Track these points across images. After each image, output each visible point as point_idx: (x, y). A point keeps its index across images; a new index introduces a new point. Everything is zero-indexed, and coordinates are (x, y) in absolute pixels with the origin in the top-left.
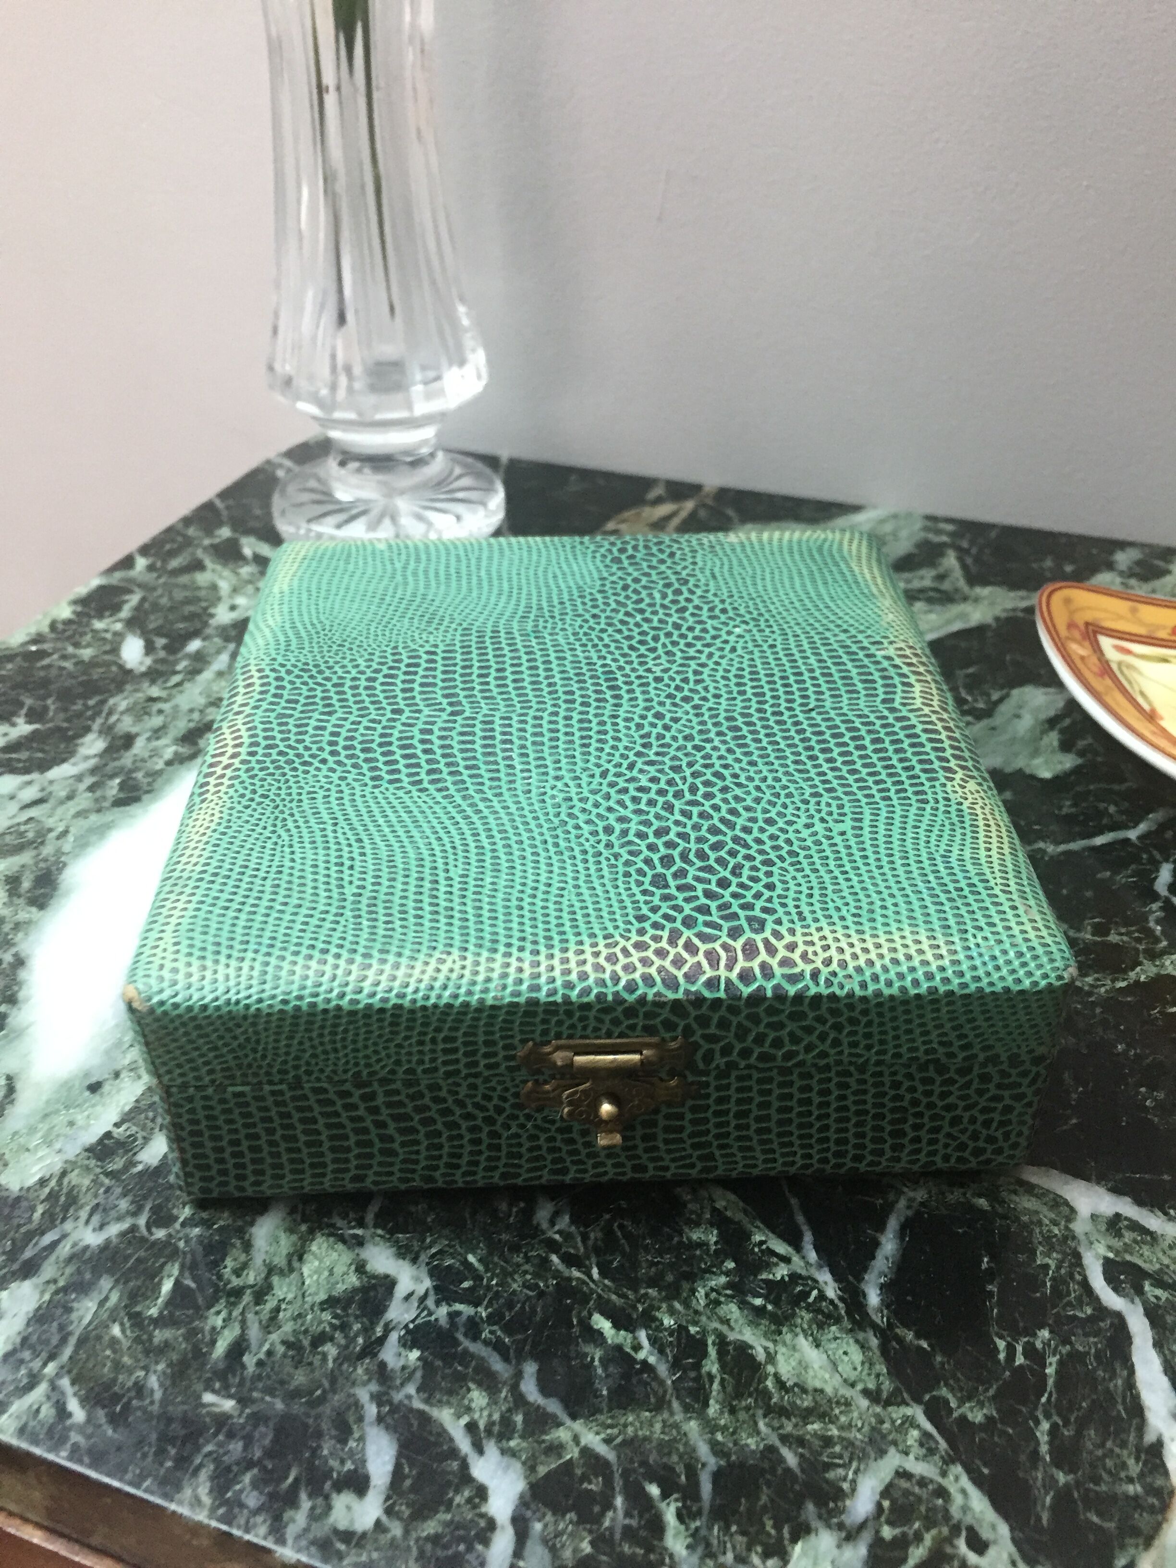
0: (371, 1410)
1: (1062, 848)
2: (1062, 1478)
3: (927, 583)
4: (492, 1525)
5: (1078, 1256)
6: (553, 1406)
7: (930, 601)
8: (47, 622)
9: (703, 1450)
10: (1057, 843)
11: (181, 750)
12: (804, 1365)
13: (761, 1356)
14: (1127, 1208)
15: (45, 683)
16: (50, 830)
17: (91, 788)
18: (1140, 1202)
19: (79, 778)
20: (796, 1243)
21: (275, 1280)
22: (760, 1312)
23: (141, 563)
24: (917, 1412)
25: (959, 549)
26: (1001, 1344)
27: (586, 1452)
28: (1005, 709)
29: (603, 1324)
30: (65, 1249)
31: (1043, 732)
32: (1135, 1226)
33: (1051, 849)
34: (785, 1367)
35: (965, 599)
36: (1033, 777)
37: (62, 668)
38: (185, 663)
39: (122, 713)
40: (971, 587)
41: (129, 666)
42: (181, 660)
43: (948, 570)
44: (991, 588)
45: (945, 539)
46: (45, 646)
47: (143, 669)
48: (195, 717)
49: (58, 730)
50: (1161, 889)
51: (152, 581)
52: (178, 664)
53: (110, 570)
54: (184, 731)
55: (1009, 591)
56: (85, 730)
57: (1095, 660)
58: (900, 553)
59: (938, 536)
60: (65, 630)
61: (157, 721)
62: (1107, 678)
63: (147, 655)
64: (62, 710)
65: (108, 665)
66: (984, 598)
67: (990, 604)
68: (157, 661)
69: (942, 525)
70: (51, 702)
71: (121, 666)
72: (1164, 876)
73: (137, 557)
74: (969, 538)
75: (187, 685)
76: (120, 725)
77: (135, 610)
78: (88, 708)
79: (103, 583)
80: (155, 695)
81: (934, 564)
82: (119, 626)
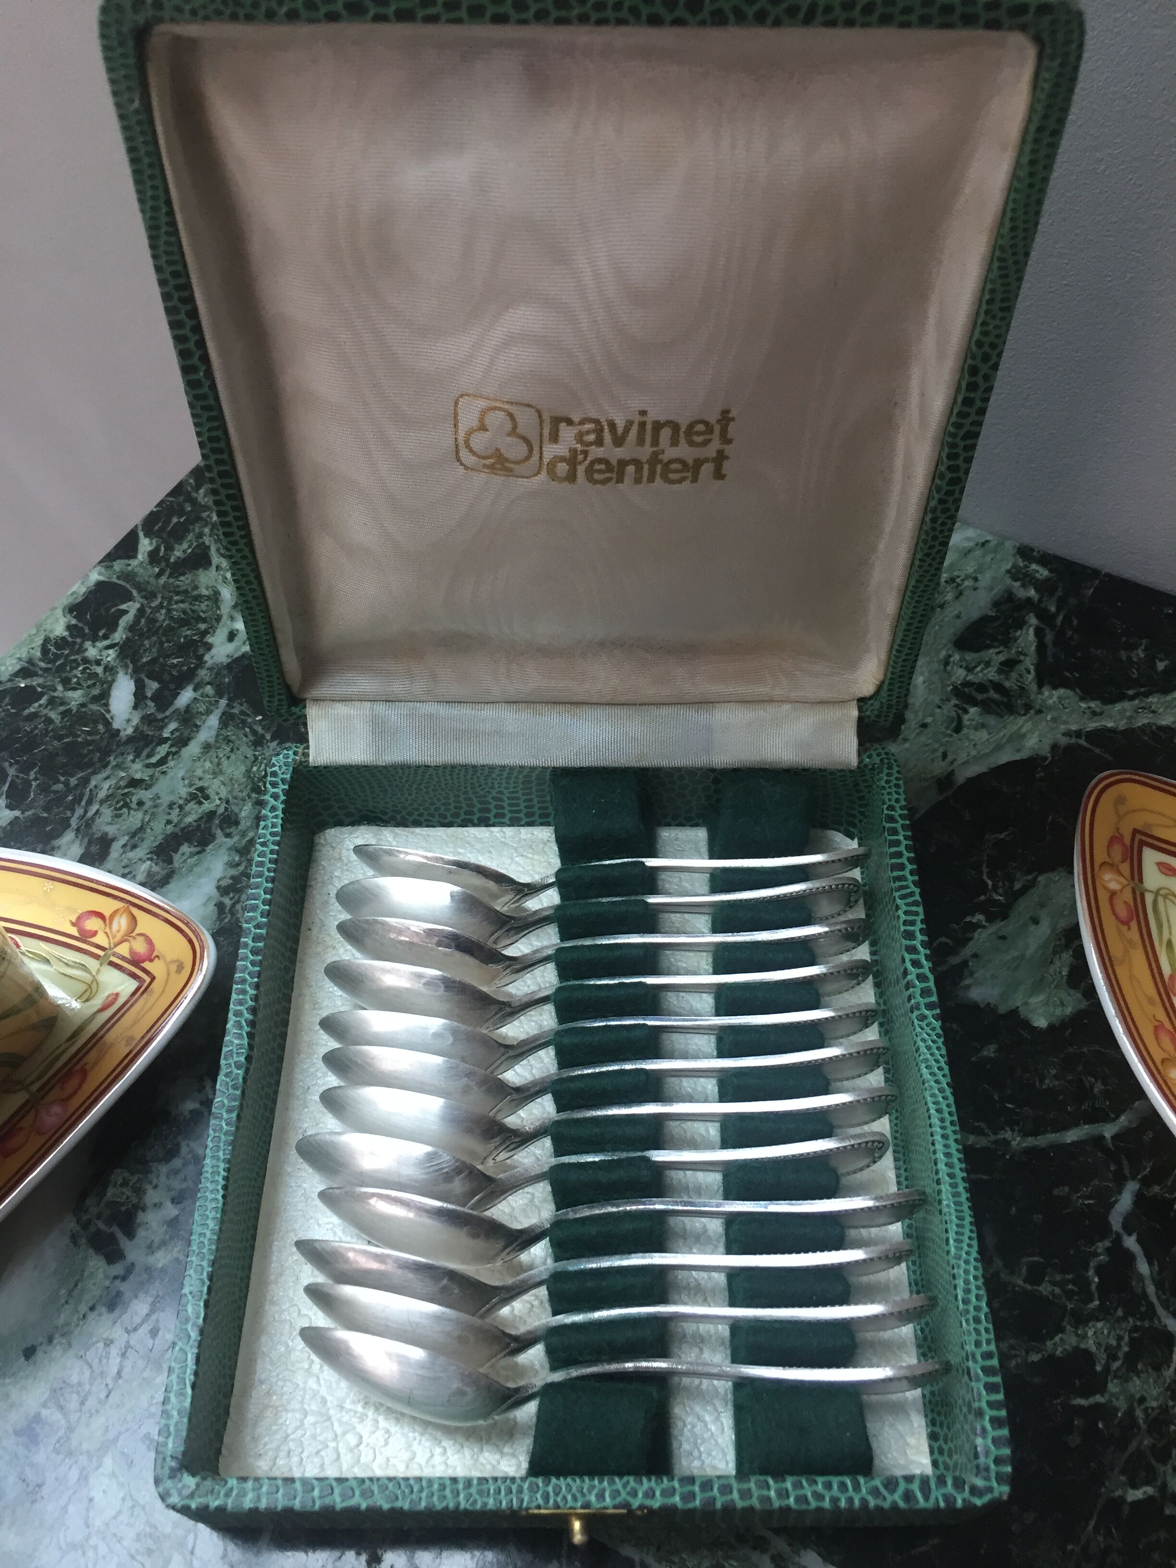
1: (1030, 1142)
3: (991, 674)
7: (987, 707)
8: (39, 641)
10: (1025, 1134)
11: (155, 869)
15: (32, 742)
23: (145, 545)
25: (1044, 616)
28: (1024, 907)
31: (1058, 950)
33: (1017, 1141)
35: (1028, 707)
36: (1026, 1024)
37: (49, 721)
38: (173, 726)
39: (102, 802)
40: (1040, 686)
41: (116, 725)
42: (170, 718)
43: (1021, 653)
44: (1062, 691)
45: (1032, 593)
46: (35, 682)
47: (130, 731)
48: (175, 815)
49: (36, 821)
50: (1116, 1220)
51: (152, 580)
52: (165, 725)
53: (110, 558)
54: (160, 838)
55: (1082, 699)
56: (65, 824)
57: (1128, 896)
58: (975, 614)
59: (1023, 586)
60: (57, 657)
61: (135, 819)
62: (1134, 924)
63: (135, 707)
64: (44, 789)
65: (96, 722)
66: (1050, 708)
67: (1054, 720)
68: (147, 719)
69: (1034, 566)
70: (32, 775)
71: (108, 723)
72: (1125, 1201)
73: (141, 534)
74: (1059, 593)
75: (171, 763)
76: (98, 821)
77: (131, 628)
78: (69, 789)
79: (102, 578)
80: (138, 776)
81: (1007, 642)
82: (111, 655)
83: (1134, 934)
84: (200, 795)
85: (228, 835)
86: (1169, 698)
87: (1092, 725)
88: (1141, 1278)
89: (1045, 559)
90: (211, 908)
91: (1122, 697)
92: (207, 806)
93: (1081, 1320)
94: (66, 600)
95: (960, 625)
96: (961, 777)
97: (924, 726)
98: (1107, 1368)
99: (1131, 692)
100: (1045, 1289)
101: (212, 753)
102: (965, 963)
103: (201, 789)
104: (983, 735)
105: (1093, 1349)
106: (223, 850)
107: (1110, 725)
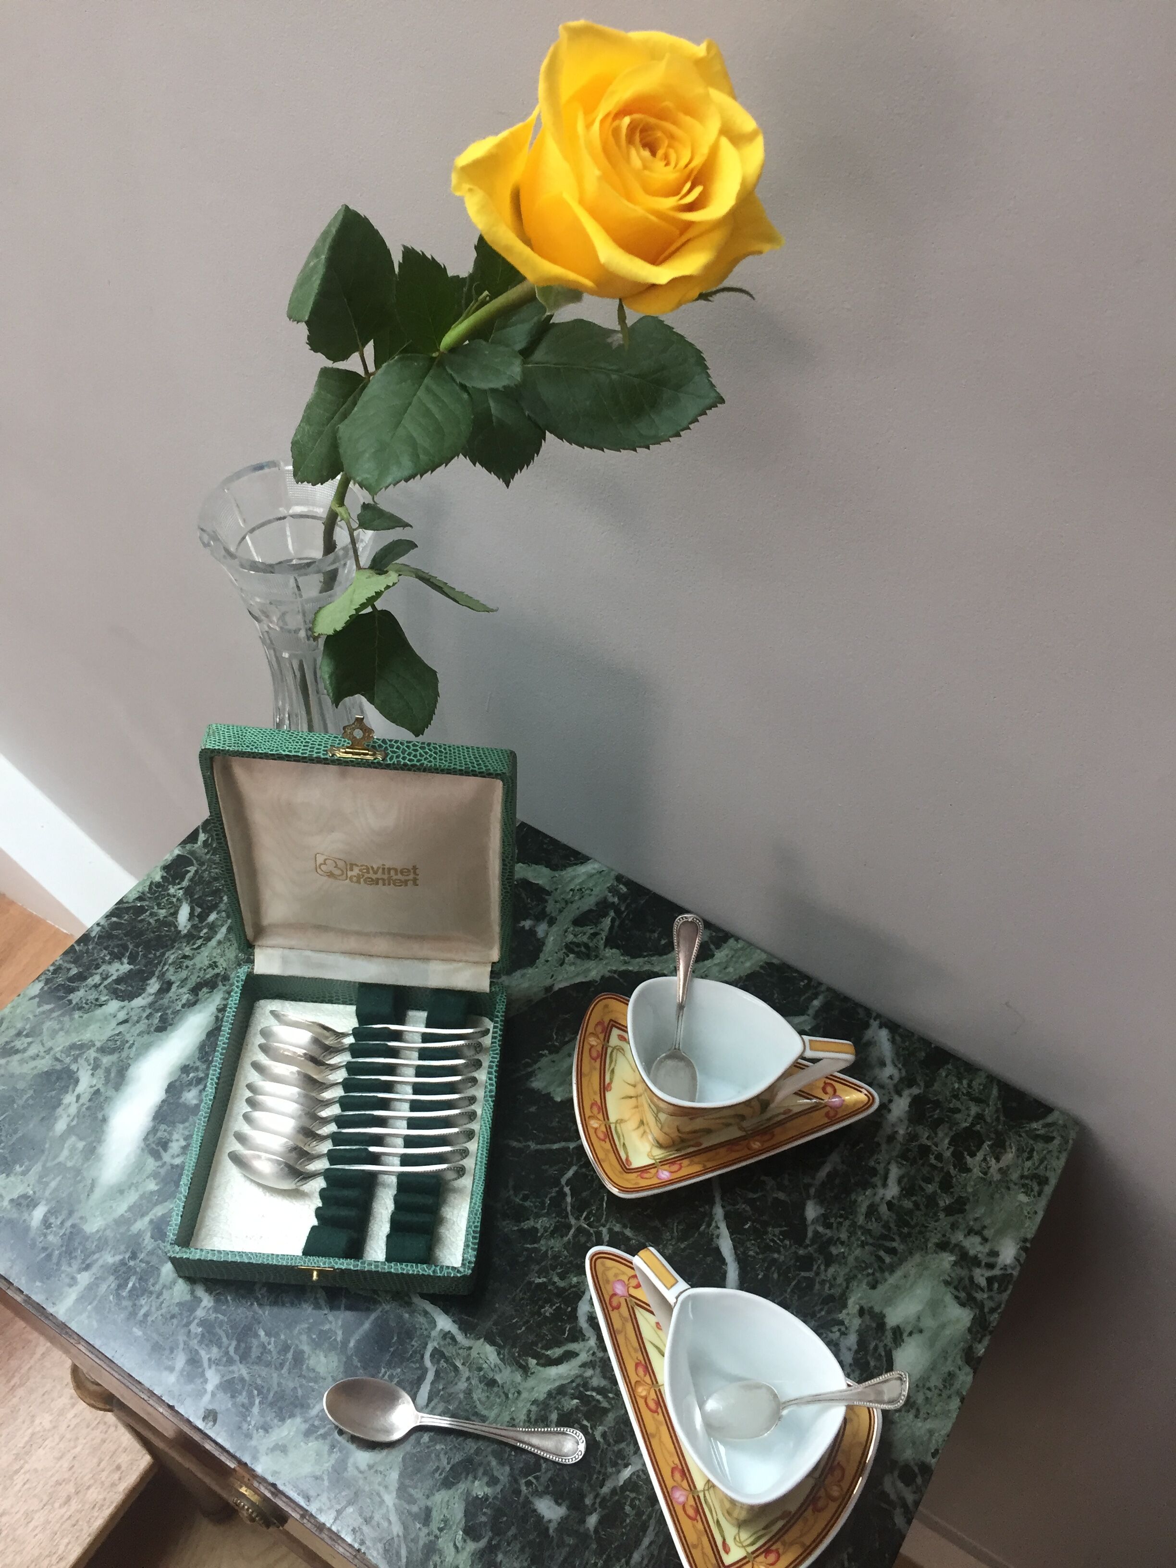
0: (181, 1346)
1: (539, 1147)
3: (585, 939)
4: (206, 1390)
5: (427, 1344)
6: (237, 1358)
7: (579, 955)
8: (148, 883)
9: (275, 1384)
10: (537, 1144)
11: (191, 998)
12: (318, 1363)
13: (306, 1356)
14: (454, 1329)
15: (141, 933)
16: (127, 1042)
17: (148, 1017)
18: (460, 1328)
19: (143, 1008)
20: (337, 1317)
21: (164, 1291)
22: (313, 1340)
23: (202, 837)
25: (618, 912)
26: (383, 1370)
27: (241, 1375)
29: (262, 1333)
30: (100, 1262)
32: (453, 1338)
33: (533, 1146)
34: (312, 1362)
35: (596, 956)
36: (552, 1099)
37: (149, 923)
38: (205, 931)
39: (170, 965)
40: (605, 947)
41: (180, 928)
42: (204, 927)
43: (602, 930)
44: (614, 950)
45: (616, 900)
46: (144, 903)
47: (186, 932)
48: (201, 974)
49: (140, 971)
50: (563, 1181)
51: (204, 856)
52: (202, 930)
53: (184, 843)
54: (194, 984)
55: (622, 955)
56: (152, 974)
57: (599, 1048)
58: (586, 908)
59: (613, 896)
60: (156, 892)
61: (184, 974)
62: (598, 1061)
63: (189, 920)
64: (145, 956)
65: (170, 925)
66: (607, 958)
67: (606, 964)
68: (193, 926)
69: (621, 886)
70: (140, 949)
71: (176, 927)
72: (570, 1173)
73: (201, 831)
74: (628, 901)
75: (203, 949)
76: (167, 974)
77: (191, 880)
78: (156, 957)
79: (180, 853)
80: (187, 954)
81: (596, 923)
82: (180, 893)
83: (597, 1064)
84: (214, 965)
85: (224, 985)
86: (661, 958)
87: (623, 968)
88: (566, 1203)
89: (629, 883)
90: (213, 1018)
91: (639, 957)
92: (217, 971)
93: (537, 1216)
94: (162, 863)
95: (577, 913)
96: (556, 988)
97: (547, 961)
98: (542, 1234)
99: (645, 954)
100: (527, 1204)
101: (222, 946)
102: (533, 1072)
103: (215, 962)
104: (573, 968)
105: (539, 1227)
106: (221, 992)
107: (631, 968)
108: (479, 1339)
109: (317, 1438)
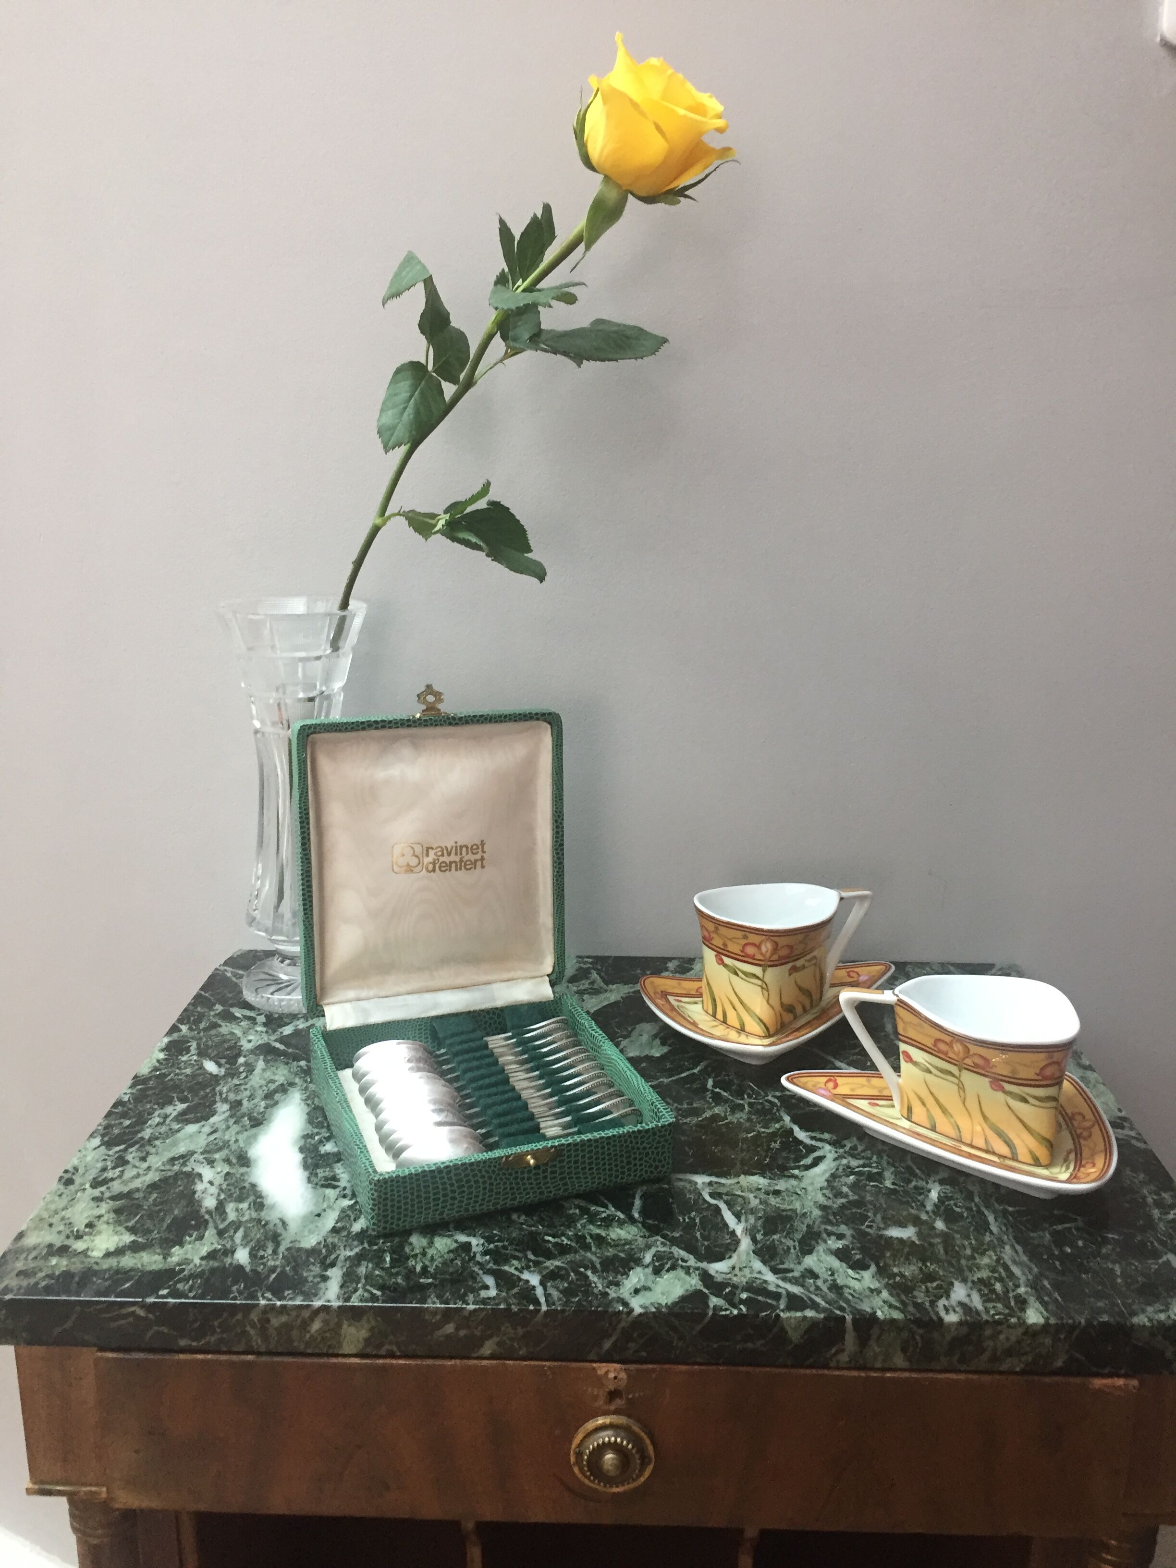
0: (480, 1272)
1: (670, 1080)
2: (706, 1243)
3: (587, 986)
4: (534, 1287)
5: (700, 1194)
6: (541, 1259)
7: (589, 993)
8: (154, 1061)
9: (594, 1258)
11: (268, 1102)
12: (619, 1235)
13: (604, 1235)
14: (714, 1179)
15: (176, 1086)
16: (229, 1141)
17: (235, 1123)
18: (717, 1176)
19: (226, 1120)
20: (607, 1207)
21: (427, 1250)
22: (600, 1225)
23: (184, 1028)
24: (659, 1238)
25: (597, 969)
26: (680, 1218)
27: (556, 1266)
28: (635, 1033)
29: (547, 1238)
30: (342, 1258)
31: (653, 1040)
32: (718, 1183)
33: (666, 1081)
34: (613, 1236)
35: (606, 991)
36: (653, 1057)
37: (180, 1079)
38: (242, 1068)
39: (226, 1092)
41: (215, 1074)
42: (239, 1066)
43: (594, 979)
44: (616, 985)
45: (589, 966)
46: (163, 1072)
47: (223, 1074)
48: (265, 1089)
49: (199, 1104)
51: (196, 1035)
52: (238, 1069)
53: (169, 1034)
54: (264, 1095)
56: (213, 1102)
60: (168, 1063)
61: (246, 1093)
63: (220, 1068)
64: (195, 1096)
65: (205, 1074)
66: (613, 990)
67: (616, 992)
68: (227, 1069)
70: (186, 1093)
71: (210, 1074)
73: (179, 1025)
75: (251, 1076)
76: (230, 1097)
77: (198, 1049)
78: (207, 1093)
79: (170, 1040)
80: (238, 1083)
82: (195, 1058)
85: (294, 1087)
87: (632, 990)
94: (158, 1049)
98: (725, 1115)
100: (695, 1105)
101: (268, 1070)
103: (271, 1080)
106: (296, 1092)
108: (739, 1176)
109: (668, 1271)
